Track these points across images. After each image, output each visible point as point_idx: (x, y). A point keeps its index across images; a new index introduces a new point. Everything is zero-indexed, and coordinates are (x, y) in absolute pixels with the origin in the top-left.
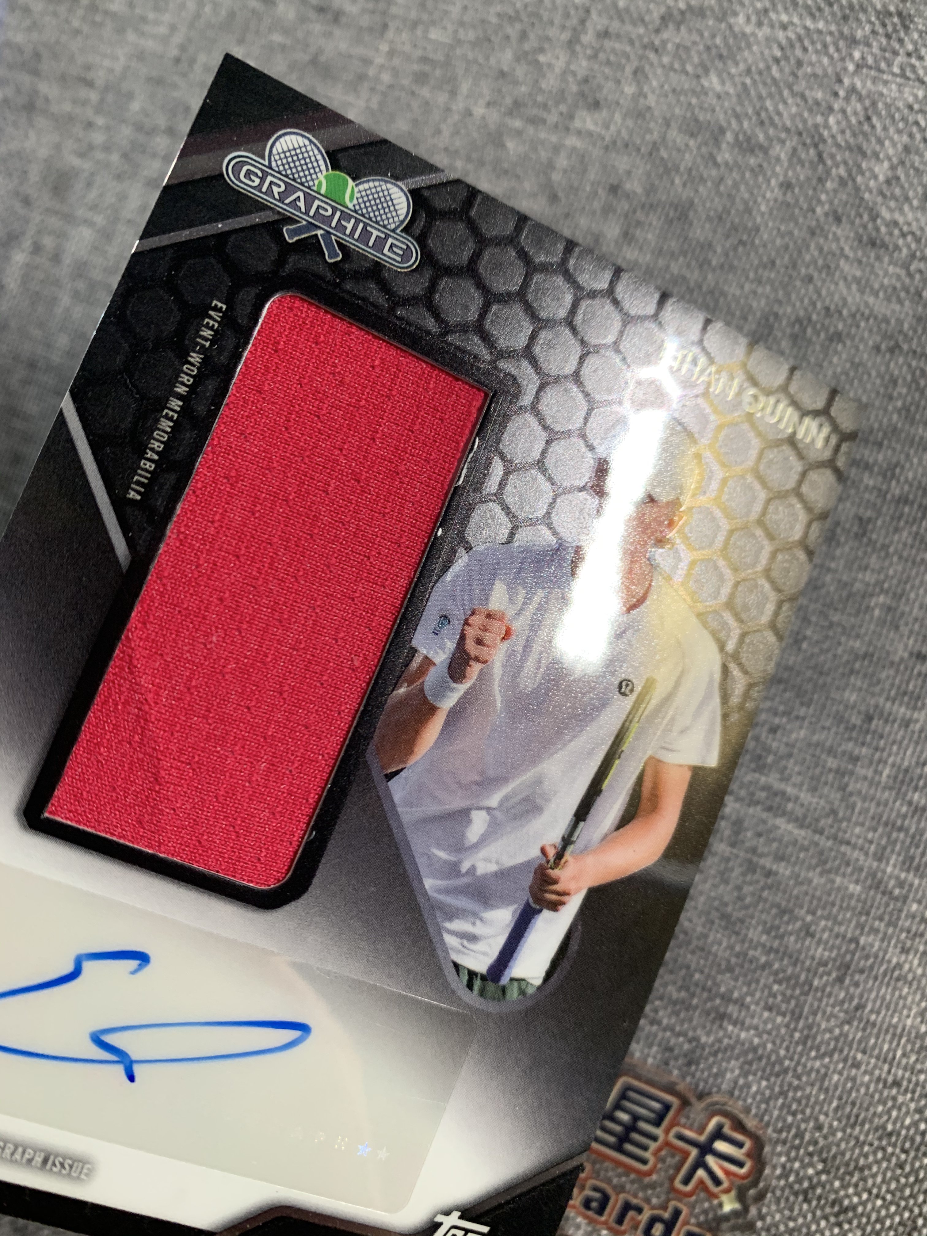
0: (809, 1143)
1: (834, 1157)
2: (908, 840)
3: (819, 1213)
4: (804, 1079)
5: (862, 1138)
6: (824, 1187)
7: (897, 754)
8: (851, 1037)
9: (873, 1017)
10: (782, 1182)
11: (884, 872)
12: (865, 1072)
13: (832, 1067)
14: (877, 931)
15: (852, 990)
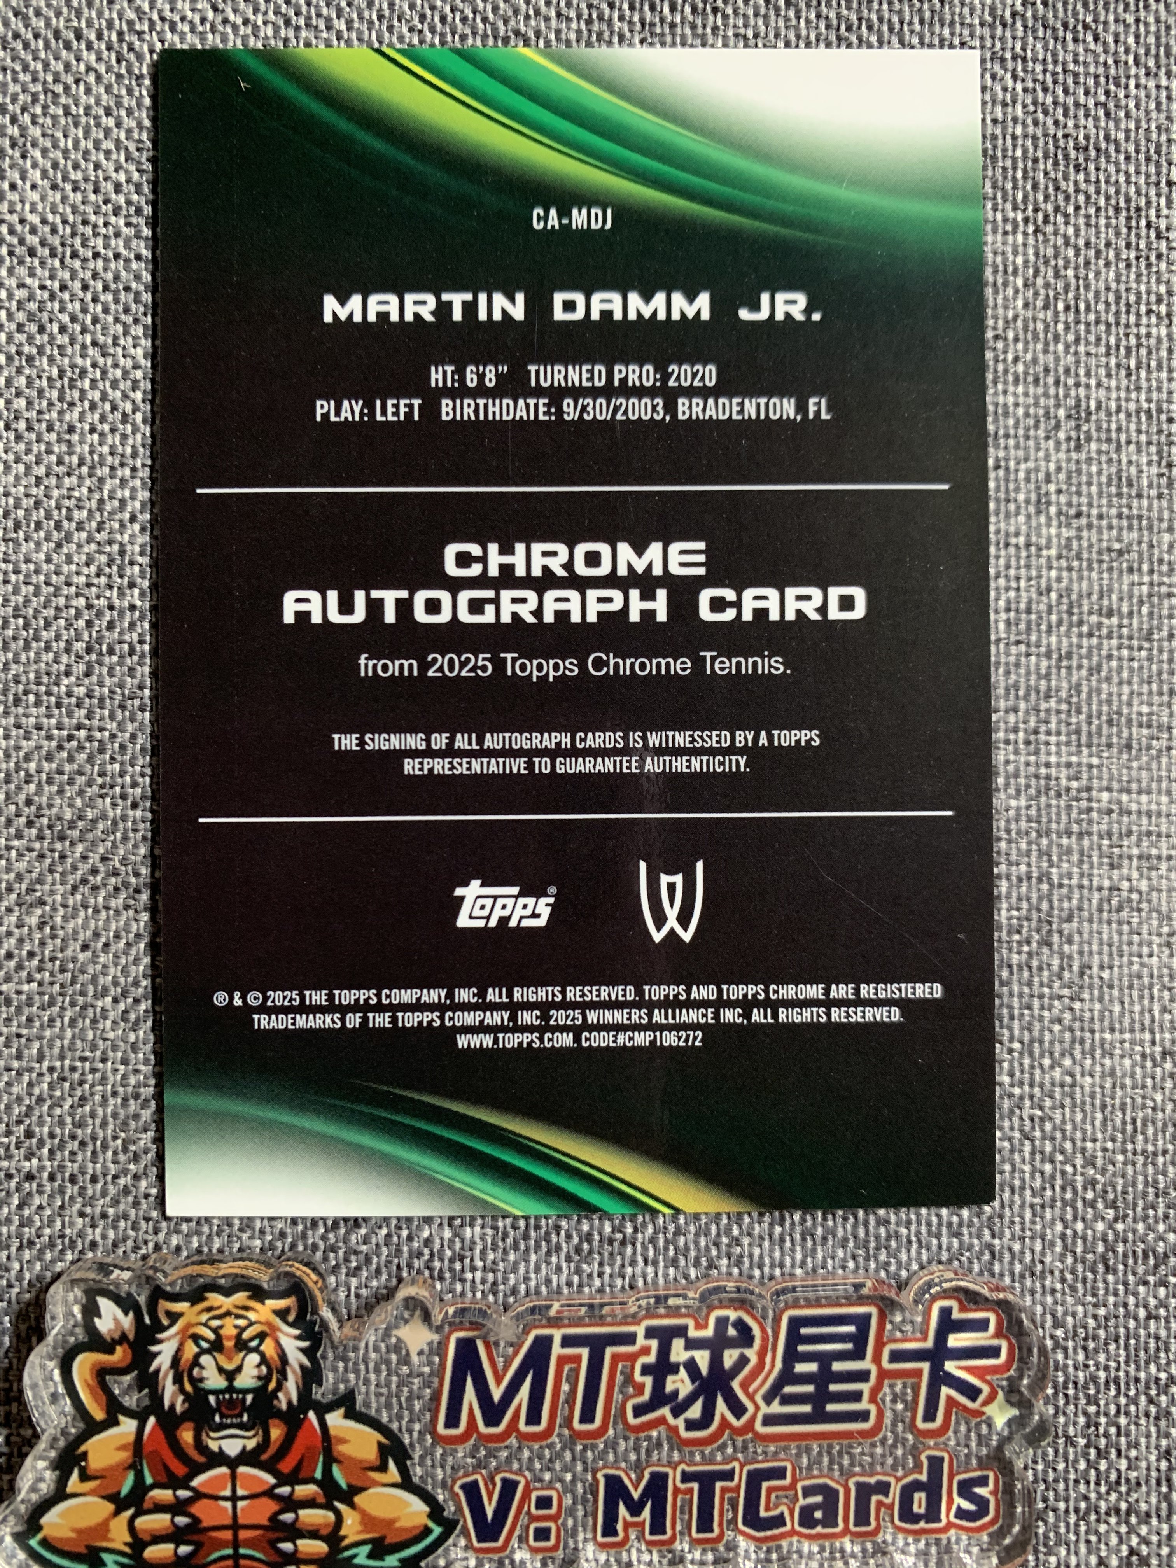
0: (1085, 1189)
1: (1125, 1193)
2: (1064, 707)
3: (1131, 1278)
4: (1048, 1103)
5: (1150, 1148)
6: (1125, 1241)
7: (1007, 589)
8: (1087, 1015)
9: (1106, 975)
10: (1070, 1260)
11: (1048, 765)
12: (1122, 1057)
13: (1078, 1069)
14: (1069, 851)
15: (1066, 948)
